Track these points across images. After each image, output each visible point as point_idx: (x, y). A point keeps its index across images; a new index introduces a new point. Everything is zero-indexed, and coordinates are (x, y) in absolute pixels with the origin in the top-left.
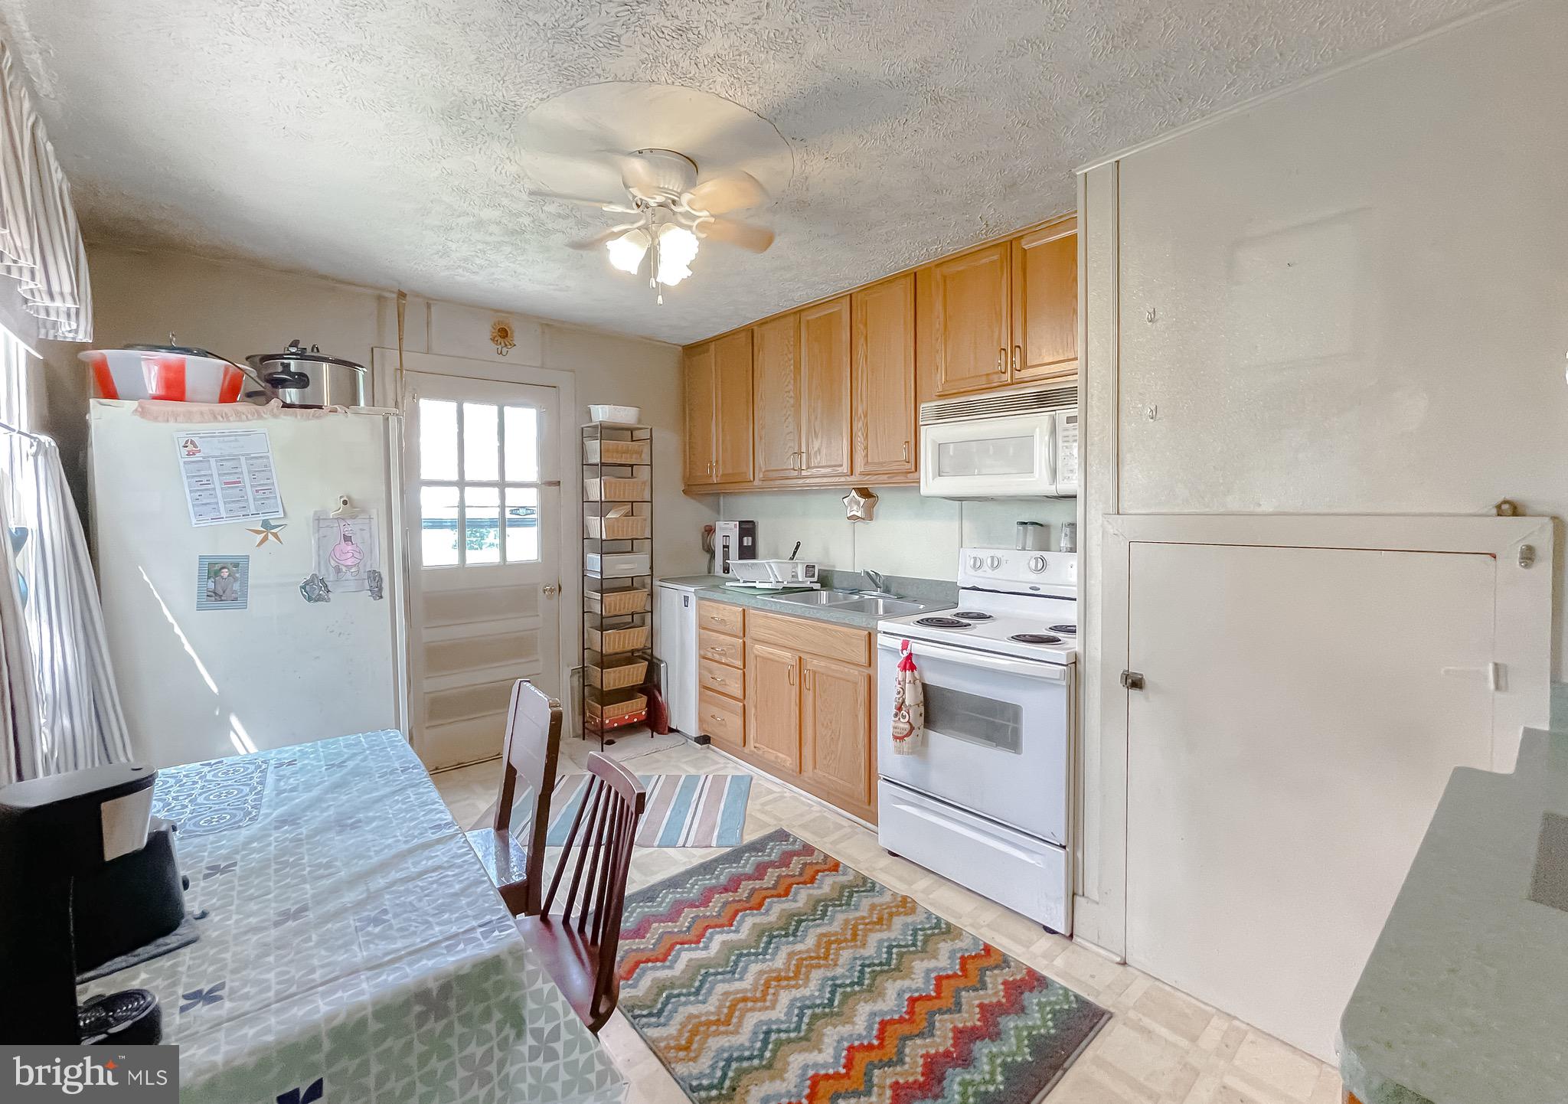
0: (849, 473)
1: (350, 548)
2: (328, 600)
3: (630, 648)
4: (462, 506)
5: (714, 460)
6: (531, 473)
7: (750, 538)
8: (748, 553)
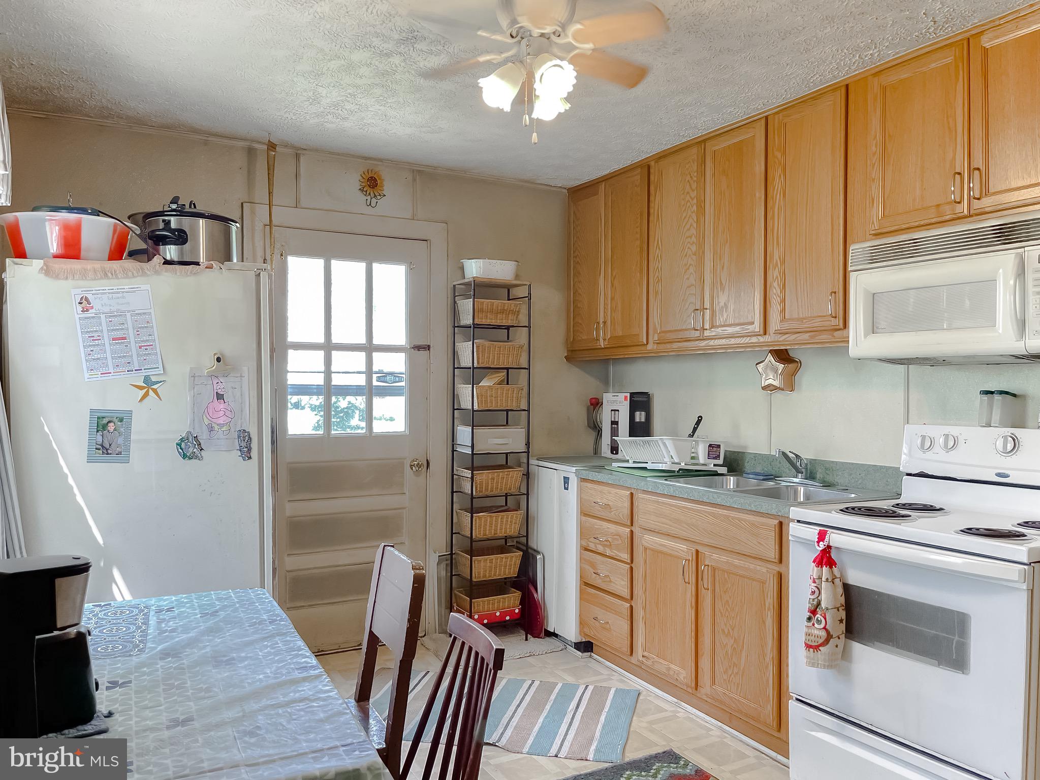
0: (762, 332)
1: (222, 406)
2: (200, 458)
3: (503, 534)
4: (328, 373)
5: (601, 320)
6: (400, 337)
7: (643, 413)
8: (640, 429)
